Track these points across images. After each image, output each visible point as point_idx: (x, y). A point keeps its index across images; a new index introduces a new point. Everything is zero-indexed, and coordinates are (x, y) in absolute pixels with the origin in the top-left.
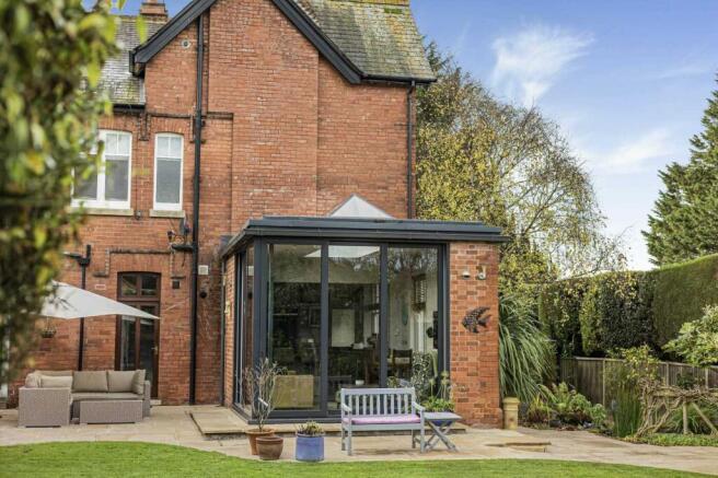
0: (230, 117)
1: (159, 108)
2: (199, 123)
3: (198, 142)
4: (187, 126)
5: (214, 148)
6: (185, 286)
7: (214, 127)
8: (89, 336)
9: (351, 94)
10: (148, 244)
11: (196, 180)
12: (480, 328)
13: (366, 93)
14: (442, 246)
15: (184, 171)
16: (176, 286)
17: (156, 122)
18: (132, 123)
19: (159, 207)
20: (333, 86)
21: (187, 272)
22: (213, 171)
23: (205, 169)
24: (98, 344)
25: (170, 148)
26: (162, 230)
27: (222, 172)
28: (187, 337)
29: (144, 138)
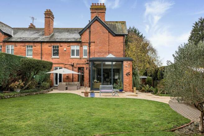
0: (94, 42)
1: (83, 41)
2: (90, 43)
3: (89, 47)
4: (88, 44)
5: (92, 47)
6: (88, 69)
7: (92, 44)
8: (74, 77)
9: (114, 38)
10: (82, 63)
11: (89, 52)
12: (129, 75)
13: (117, 37)
16: (87, 69)
17: (83, 44)
18: (79, 44)
19: (84, 57)
20: (111, 36)
21: (88, 67)
23: (91, 51)
24: (75, 78)
25: (85, 48)
26: (84, 60)
27: (93, 51)
28: (88, 77)
29: (81, 46)
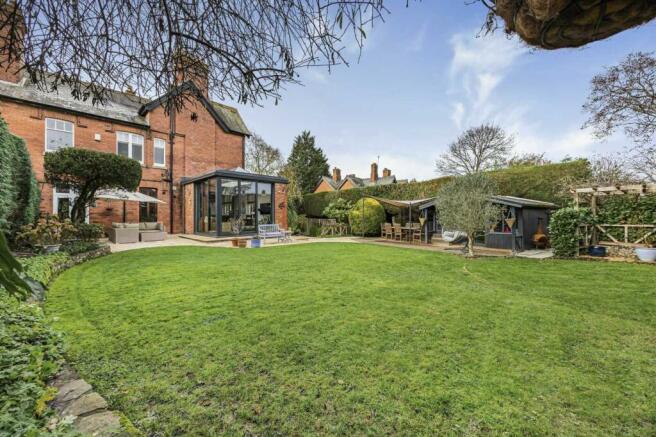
0: (184, 136)
1: (156, 129)
2: (172, 136)
3: (172, 143)
4: (167, 137)
5: (178, 145)
6: (168, 193)
7: (177, 139)
8: (128, 210)
9: (225, 135)
10: (153, 178)
11: (171, 157)
13: (230, 136)
14: (273, 184)
15: (166, 153)
16: (164, 193)
17: (153, 133)
18: (144, 133)
19: (156, 165)
20: (220, 132)
21: (168, 189)
22: (178, 154)
23: (175, 153)
24: (131, 213)
25: (160, 144)
26: (159, 173)
27: (181, 155)
28: (169, 211)
29: (150, 138)
